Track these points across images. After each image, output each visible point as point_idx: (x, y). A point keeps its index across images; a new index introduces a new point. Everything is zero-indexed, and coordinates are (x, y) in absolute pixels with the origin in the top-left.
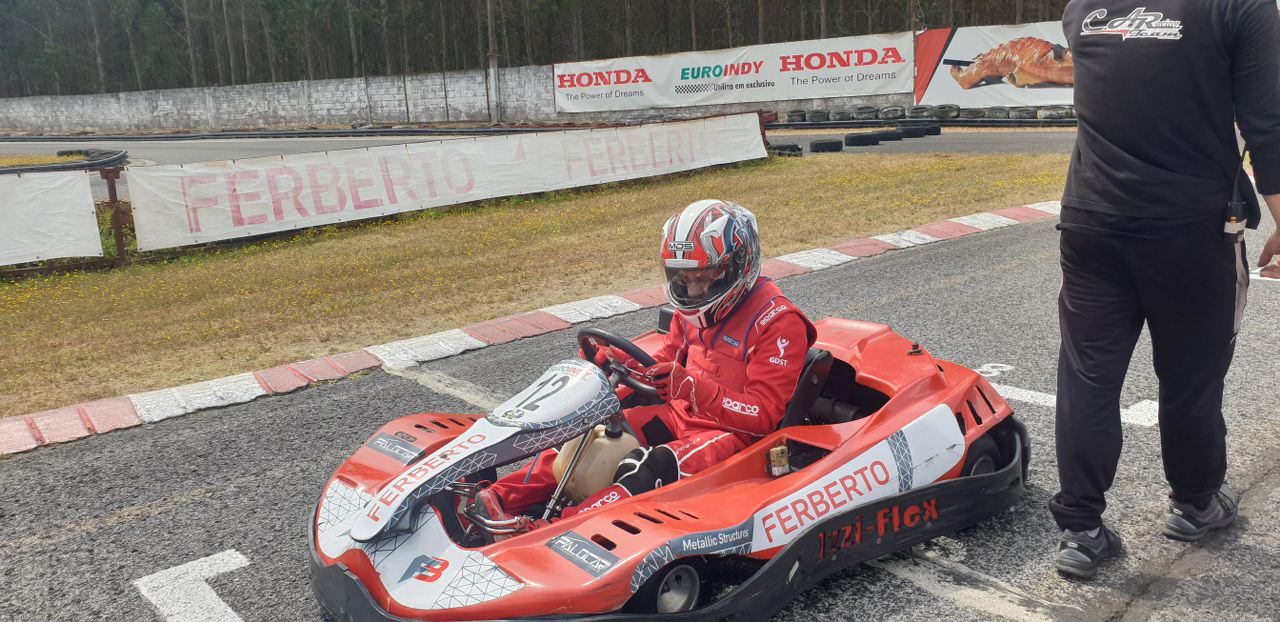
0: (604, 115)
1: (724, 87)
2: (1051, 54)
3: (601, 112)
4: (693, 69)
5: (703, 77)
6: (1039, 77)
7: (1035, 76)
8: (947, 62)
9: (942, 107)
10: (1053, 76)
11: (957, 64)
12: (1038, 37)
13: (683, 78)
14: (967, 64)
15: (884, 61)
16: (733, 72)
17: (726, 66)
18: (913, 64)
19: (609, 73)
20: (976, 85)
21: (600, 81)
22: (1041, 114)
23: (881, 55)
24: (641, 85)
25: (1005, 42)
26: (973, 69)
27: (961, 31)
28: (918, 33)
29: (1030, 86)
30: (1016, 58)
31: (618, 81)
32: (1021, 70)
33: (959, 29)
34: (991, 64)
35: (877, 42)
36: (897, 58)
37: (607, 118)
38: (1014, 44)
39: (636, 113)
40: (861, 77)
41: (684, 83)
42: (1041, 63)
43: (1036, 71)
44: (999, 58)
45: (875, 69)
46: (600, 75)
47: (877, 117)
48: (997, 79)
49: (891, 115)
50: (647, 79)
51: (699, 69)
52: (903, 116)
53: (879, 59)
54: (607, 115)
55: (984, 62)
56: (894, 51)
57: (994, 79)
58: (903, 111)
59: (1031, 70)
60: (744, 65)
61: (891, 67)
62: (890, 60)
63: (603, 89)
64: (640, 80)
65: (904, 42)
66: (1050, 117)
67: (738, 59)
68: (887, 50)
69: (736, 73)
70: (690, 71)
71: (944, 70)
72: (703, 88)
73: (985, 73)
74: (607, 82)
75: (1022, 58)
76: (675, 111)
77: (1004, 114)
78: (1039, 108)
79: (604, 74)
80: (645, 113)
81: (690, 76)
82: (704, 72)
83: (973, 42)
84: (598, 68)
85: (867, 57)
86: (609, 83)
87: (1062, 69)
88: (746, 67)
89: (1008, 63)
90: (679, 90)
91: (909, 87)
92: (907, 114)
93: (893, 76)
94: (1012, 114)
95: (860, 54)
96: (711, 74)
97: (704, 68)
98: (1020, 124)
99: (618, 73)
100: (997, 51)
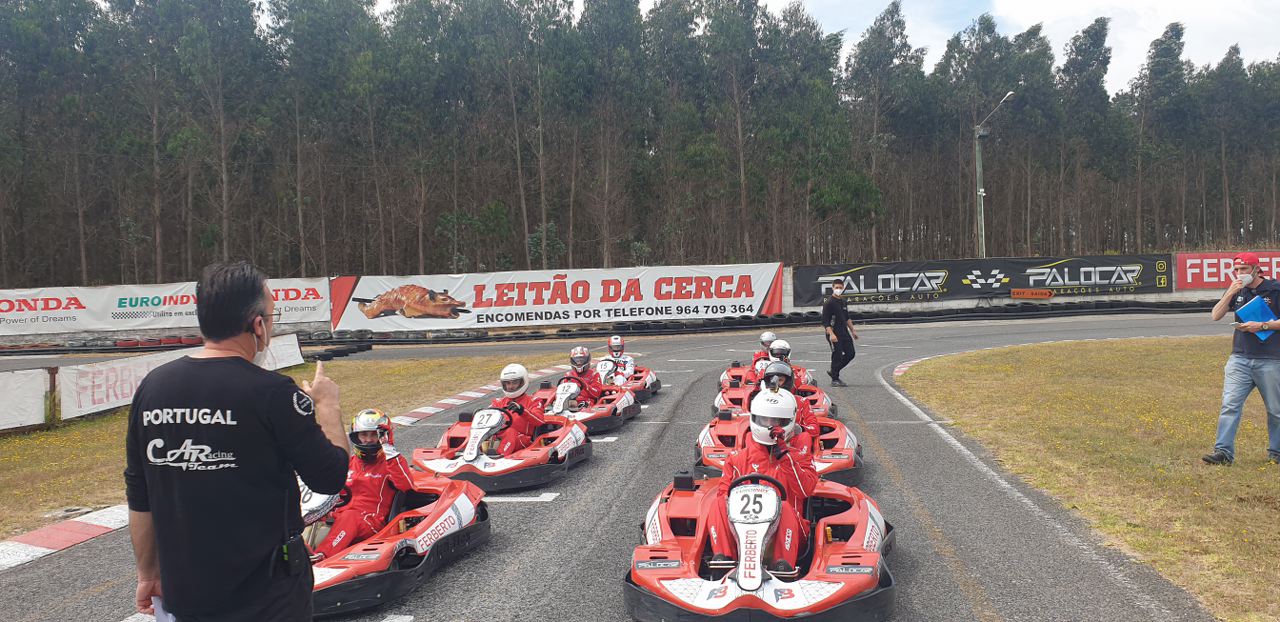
0: (27, 338)
1: (163, 314)
2: (427, 296)
3: (24, 335)
4: (131, 299)
5: (141, 305)
6: (421, 311)
7: (418, 311)
8: (354, 300)
9: (361, 331)
10: (430, 310)
11: (363, 301)
12: (418, 285)
13: (120, 306)
14: (370, 301)
15: (306, 298)
16: (172, 302)
17: (165, 298)
18: (329, 301)
19: (35, 301)
20: (377, 316)
21: (23, 307)
22: (431, 335)
23: (304, 293)
24: (73, 311)
25: (396, 288)
26: (375, 305)
27: (364, 279)
28: (332, 278)
29: (415, 317)
30: (404, 298)
31: (46, 307)
32: (408, 306)
33: (363, 278)
34: (387, 301)
35: (301, 284)
36: (317, 296)
37: (30, 340)
38: (402, 289)
39: (67, 336)
40: (287, 309)
41: (121, 310)
42: (421, 302)
43: (419, 307)
44: (392, 297)
45: (299, 303)
46: (25, 302)
47: (310, 338)
48: (392, 312)
49: (322, 337)
50: (80, 306)
51: (137, 299)
52: (331, 337)
53: (302, 296)
54: (31, 337)
55: (381, 300)
56: (314, 290)
57: (390, 312)
58: (331, 334)
59: (416, 306)
60: (182, 297)
61: (311, 302)
62: (311, 297)
63: (28, 314)
64: (73, 307)
65: (322, 285)
66: (437, 337)
67: (179, 291)
68: (308, 290)
69: (176, 303)
70: (128, 301)
71: (352, 306)
72: (143, 315)
73: (383, 308)
74: (31, 308)
75: (408, 298)
76: (110, 334)
77: (404, 336)
78: (429, 331)
79: (29, 301)
80: (77, 335)
81: (127, 304)
82: (142, 302)
83: (372, 286)
84: (24, 296)
85: (292, 294)
86: (35, 309)
87: (436, 306)
88: (185, 299)
89: (399, 301)
90: (116, 316)
91: (327, 316)
92: (334, 336)
93: (314, 308)
94: (411, 336)
95: (287, 292)
96: (149, 303)
97: (142, 298)
98: (417, 342)
99: (46, 301)
100: (390, 293)
